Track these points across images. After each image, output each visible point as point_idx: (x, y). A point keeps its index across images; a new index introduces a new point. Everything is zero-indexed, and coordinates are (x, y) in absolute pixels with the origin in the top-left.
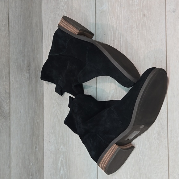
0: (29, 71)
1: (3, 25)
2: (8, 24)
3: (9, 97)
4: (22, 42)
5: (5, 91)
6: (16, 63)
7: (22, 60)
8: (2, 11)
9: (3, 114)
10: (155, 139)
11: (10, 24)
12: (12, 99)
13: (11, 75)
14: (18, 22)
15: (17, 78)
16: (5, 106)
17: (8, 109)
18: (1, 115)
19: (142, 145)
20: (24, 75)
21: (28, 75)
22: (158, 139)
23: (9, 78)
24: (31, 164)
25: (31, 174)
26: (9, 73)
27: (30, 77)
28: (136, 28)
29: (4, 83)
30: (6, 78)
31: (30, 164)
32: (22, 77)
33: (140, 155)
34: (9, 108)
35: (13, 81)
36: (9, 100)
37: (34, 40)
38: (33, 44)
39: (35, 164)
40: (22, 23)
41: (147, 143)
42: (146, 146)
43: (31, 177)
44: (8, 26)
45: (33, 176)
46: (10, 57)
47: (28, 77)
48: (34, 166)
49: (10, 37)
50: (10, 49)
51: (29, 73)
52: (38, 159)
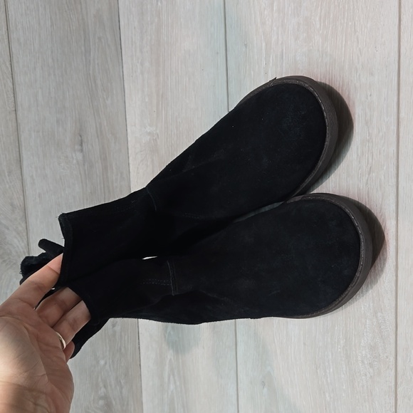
0: (81, 145)
2: (6, 37)
3: (25, 217)
4: (55, 75)
5: (12, 205)
6: (38, 132)
7: (58, 121)
9: (9, 258)
10: (363, 362)
11: (14, 36)
12: (32, 220)
13: (25, 164)
14: (39, 24)
15: (44, 168)
16: (15, 240)
17: (23, 244)
18: (4, 261)
19: (331, 370)
20: (67, 157)
21: (79, 156)
22: (371, 365)
23: (19, 171)
24: (102, 362)
25: (101, 385)
26: (20, 161)
27: (84, 161)
28: (318, 26)
29: (7, 186)
30: (10, 172)
31: (98, 362)
32: (59, 164)
33: (327, 395)
34: (25, 242)
35: (32, 177)
36: (24, 225)
37: (92, 62)
38: (91, 72)
39: (113, 361)
40: (52, 25)
41: (344, 369)
42: (343, 376)
43: (103, 390)
44: (6, 41)
45: (109, 387)
46: (19, 121)
47: (78, 162)
48: (110, 366)
49: (16, 69)
50: (19, 100)
51: (82, 151)
52: (123, 349)
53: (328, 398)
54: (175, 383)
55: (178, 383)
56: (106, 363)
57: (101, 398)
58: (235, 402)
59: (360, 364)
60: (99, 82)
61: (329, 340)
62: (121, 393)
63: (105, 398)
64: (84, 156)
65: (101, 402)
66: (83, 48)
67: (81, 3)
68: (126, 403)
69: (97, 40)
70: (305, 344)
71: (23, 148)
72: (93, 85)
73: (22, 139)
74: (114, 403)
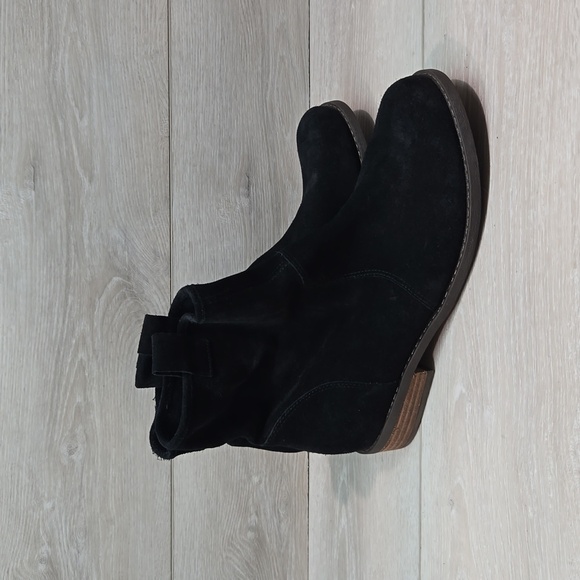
0: (248, 188)
1: (146, 53)
2: (165, 48)
4: (221, 98)
5: (155, 252)
6: (195, 166)
7: (220, 155)
8: (144, 11)
11: (175, 48)
12: (177, 275)
13: (176, 203)
14: (207, 35)
15: (199, 211)
17: (164, 304)
19: (536, 471)
20: (228, 201)
21: (245, 202)
23: (167, 212)
24: (255, 479)
25: (252, 510)
27: (250, 209)
30: (156, 211)
31: (250, 478)
32: (218, 209)
33: (530, 510)
34: (167, 301)
35: (182, 220)
36: (167, 279)
37: (270, 86)
38: (268, 99)
39: (270, 481)
40: (223, 38)
41: (552, 467)
42: (550, 478)
43: (254, 517)
44: (166, 53)
45: (263, 516)
46: (173, 150)
47: (242, 209)
48: (266, 487)
49: (174, 87)
50: (174, 125)
51: (249, 195)
52: (285, 468)
53: (531, 514)
54: (347, 515)
55: (351, 515)
56: (260, 482)
57: (251, 528)
58: (416, 534)
59: (572, 457)
60: (277, 111)
61: (533, 426)
62: (279, 527)
63: (257, 529)
64: (250, 203)
65: (250, 535)
66: (260, 68)
67: (261, 14)
68: (284, 544)
69: (278, 60)
70: (503, 437)
71: (175, 184)
72: (270, 115)
73: (175, 172)
74: (268, 540)
